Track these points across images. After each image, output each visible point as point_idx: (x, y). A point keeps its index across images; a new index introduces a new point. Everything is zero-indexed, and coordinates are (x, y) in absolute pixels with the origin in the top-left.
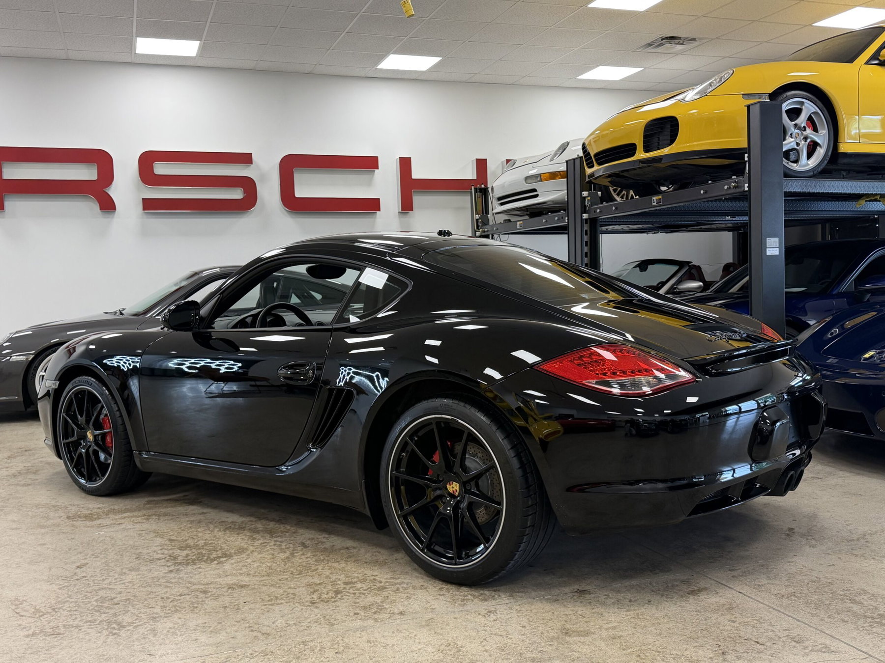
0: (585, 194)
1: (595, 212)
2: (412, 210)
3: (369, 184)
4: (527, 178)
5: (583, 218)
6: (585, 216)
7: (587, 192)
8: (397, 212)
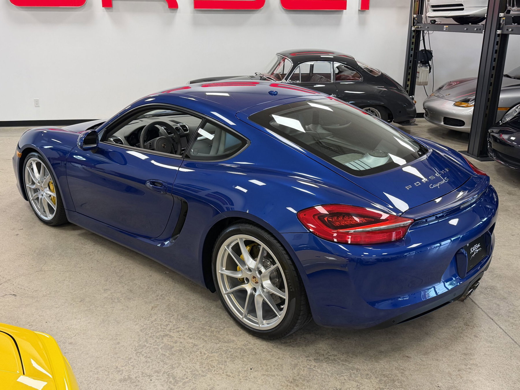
0: (502, 15)
1: (507, 30)
2: (369, 9)
5: (497, 33)
6: (499, 32)
7: (504, 14)
8: (358, 9)
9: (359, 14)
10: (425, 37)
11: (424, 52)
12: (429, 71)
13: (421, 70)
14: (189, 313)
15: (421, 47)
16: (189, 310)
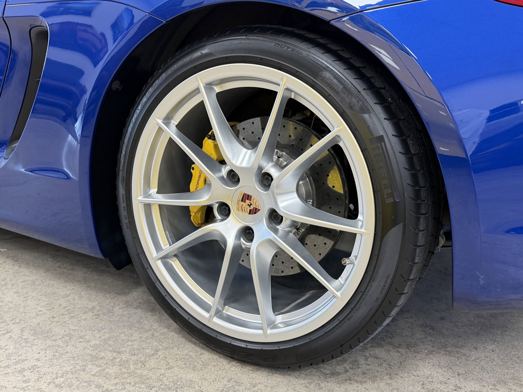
14: (54, 324)
16: (54, 317)
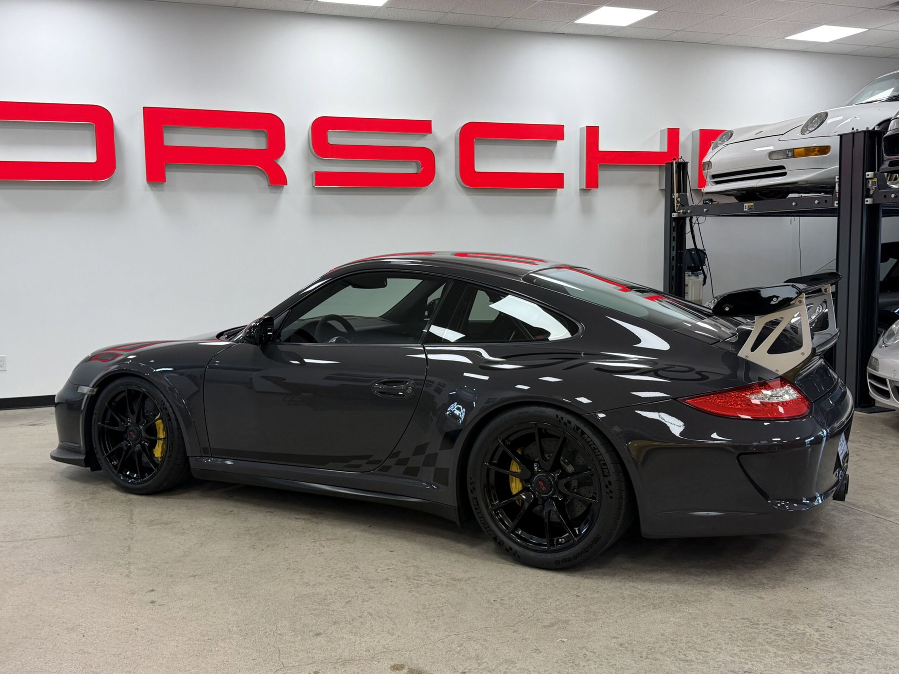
0: (870, 174)
1: (885, 196)
2: (597, 187)
3: (551, 157)
4: (771, 154)
5: (866, 203)
6: (869, 201)
7: (873, 173)
8: (579, 189)
9: (581, 195)
10: (694, 228)
11: (693, 252)
12: (702, 283)
13: (690, 281)
15: (689, 245)
